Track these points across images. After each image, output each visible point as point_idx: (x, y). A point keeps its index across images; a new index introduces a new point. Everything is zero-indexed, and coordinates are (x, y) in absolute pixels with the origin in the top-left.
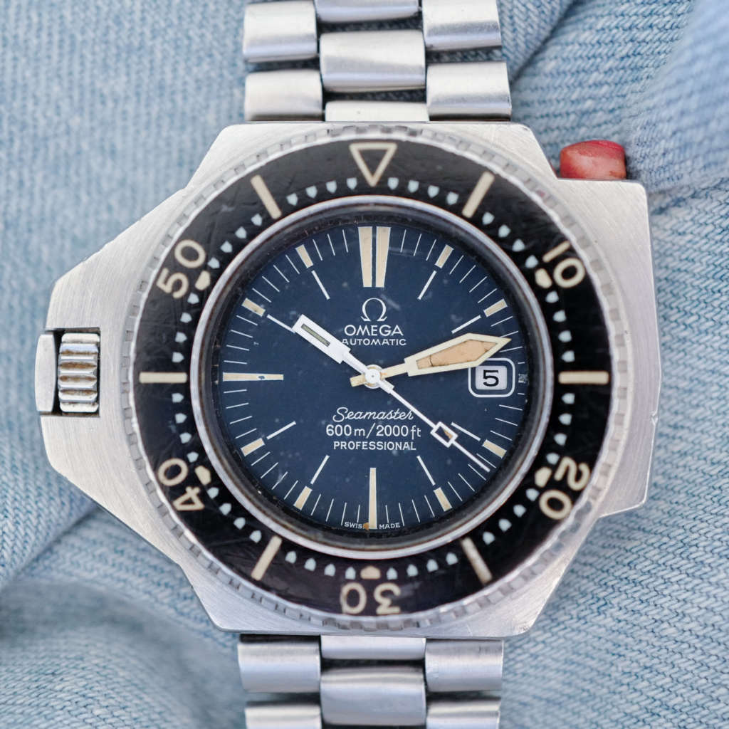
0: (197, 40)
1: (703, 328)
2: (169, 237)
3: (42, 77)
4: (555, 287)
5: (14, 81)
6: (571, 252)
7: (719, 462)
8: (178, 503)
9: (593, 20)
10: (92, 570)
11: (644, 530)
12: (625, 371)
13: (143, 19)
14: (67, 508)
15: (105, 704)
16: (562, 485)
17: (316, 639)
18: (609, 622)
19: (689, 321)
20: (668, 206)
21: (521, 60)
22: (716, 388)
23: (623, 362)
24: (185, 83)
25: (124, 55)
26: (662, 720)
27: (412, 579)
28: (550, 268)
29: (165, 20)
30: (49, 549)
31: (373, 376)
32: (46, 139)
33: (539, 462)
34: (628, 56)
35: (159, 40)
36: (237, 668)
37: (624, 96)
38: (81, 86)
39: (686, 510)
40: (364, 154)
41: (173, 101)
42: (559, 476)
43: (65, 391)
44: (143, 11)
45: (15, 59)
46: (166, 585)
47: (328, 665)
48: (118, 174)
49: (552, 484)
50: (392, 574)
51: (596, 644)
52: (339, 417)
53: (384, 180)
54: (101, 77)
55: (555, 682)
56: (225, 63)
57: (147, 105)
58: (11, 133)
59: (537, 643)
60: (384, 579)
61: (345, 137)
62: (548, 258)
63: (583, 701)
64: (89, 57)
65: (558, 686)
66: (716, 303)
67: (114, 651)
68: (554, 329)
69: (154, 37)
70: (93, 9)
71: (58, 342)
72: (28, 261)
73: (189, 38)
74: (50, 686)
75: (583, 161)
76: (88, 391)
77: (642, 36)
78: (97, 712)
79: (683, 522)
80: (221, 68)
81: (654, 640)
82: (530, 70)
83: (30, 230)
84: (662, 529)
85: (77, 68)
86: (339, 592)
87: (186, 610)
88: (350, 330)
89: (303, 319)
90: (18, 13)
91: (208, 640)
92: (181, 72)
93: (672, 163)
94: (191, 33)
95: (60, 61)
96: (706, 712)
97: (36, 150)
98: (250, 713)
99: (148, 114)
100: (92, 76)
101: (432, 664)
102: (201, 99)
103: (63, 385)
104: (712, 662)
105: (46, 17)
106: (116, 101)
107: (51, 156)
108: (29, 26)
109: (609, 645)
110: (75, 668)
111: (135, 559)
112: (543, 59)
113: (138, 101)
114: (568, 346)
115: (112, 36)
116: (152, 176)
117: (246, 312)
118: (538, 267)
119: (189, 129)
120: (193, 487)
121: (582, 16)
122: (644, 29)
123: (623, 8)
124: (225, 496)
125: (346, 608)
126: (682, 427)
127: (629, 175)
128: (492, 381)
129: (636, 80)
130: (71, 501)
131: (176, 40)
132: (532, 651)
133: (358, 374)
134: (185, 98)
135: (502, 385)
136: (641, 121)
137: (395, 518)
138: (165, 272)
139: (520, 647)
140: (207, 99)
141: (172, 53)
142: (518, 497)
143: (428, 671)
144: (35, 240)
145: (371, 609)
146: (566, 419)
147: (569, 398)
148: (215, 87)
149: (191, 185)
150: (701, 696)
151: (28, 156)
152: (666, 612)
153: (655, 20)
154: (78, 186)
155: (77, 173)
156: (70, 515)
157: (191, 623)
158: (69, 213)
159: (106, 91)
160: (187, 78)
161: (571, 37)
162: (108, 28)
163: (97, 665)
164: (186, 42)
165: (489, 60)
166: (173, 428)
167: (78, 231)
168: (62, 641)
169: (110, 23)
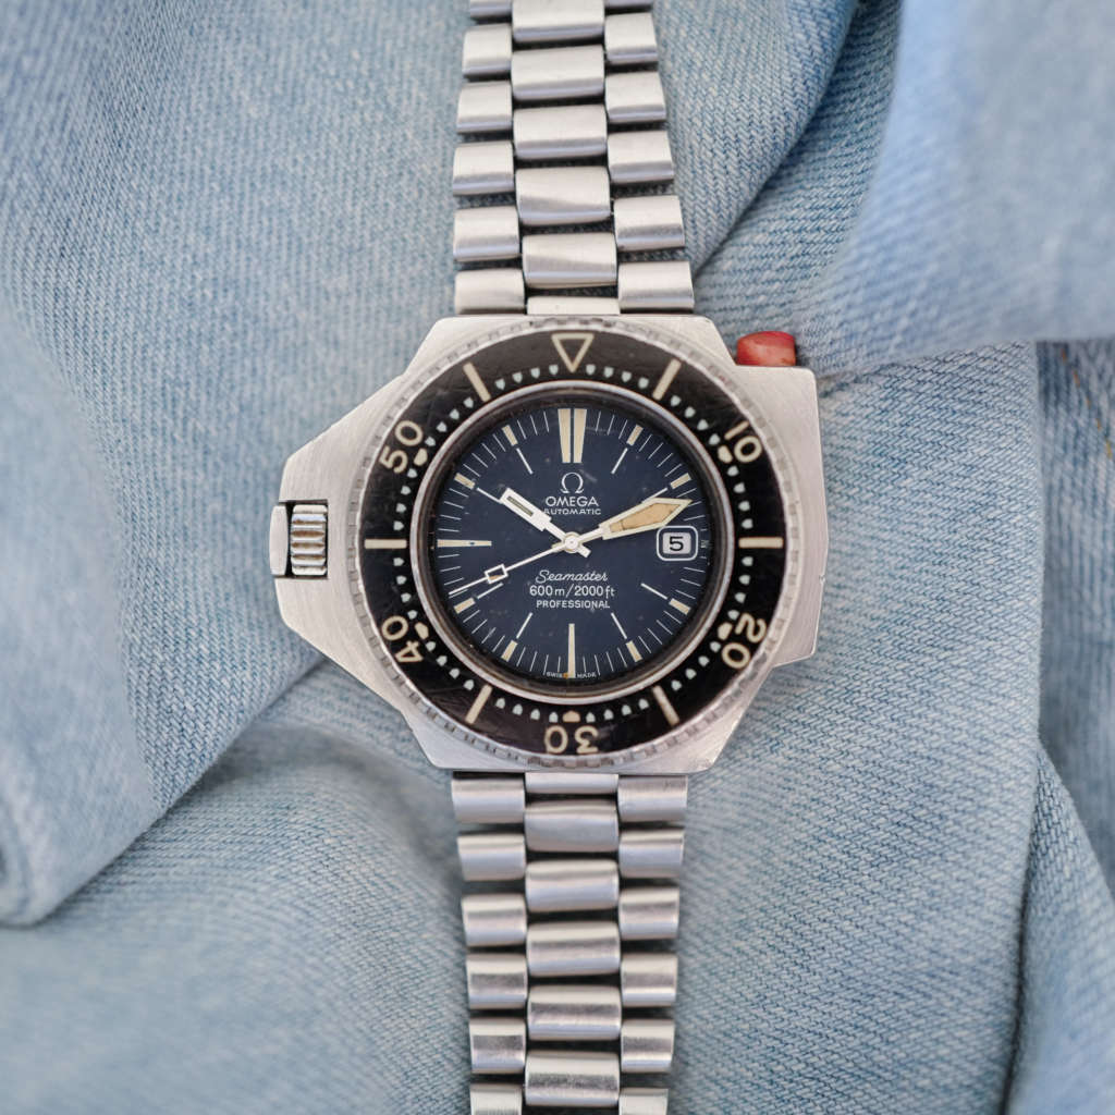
0: (412, 241)
1: (864, 499)
2: (389, 418)
3: (273, 277)
4: (735, 462)
5: (248, 279)
6: (750, 431)
7: (878, 618)
8: (399, 656)
9: (766, 223)
10: (321, 716)
11: (811, 678)
12: (796, 537)
13: (363, 223)
14: (298, 662)
15: (333, 834)
16: (741, 638)
17: (520, 776)
18: (781, 759)
19: (850, 493)
20: (832, 391)
21: (701, 261)
22: (875, 552)
23: (795, 529)
24: (401, 281)
25: (346, 256)
26: (827, 846)
27: (608, 722)
28: (731, 445)
29: (383, 224)
30: (282, 697)
31: (572, 543)
32: (276, 331)
33: (722, 618)
34: (798, 256)
35: (377, 242)
36: (450, 802)
37: (794, 292)
38: (307, 284)
39: (849, 660)
40: (565, 343)
41: (390, 297)
42: (739, 630)
43: (297, 556)
44: (363, 216)
45: (248, 259)
46: (387, 729)
47: (532, 798)
48: (341, 363)
49: (733, 637)
50: (591, 718)
51: (769, 779)
52: (541, 579)
53: (582, 366)
54: (326, 276)
55: (732, 813)
56: (436, 263)
57: (367, 301)
58: (245, 325)
59: (716, 779)
60: (583, 722)
61: (547, 328)
62: (729, 435)
63: (756, 829)
64: (315, 257)
65: (735, 817)
66: (876, 477)
67: (341, 787)
68: (735, 499)
69: (373, 240)
70: (318, 214)
71: (290, 513)
72: (261, 441)
73: (404, 240)
74: (286, 819)
75: (759, 350)
76: (317, 557)
77: (810, 237)
78: (328, 841)
79: (846, 671)
80: (433, 268)
81: (821, 776)
82: (708, 269)
83: (262, 413)
84: (827, 677)
85: (303, 267)
86: (543, 734)
87: (404, 751)
88: (551, 501)
89: (509, 492)
90: (250, 218)
91: (423, 778)
92: (397, 271)
93: (838, 352)
94: (406, 236)
95: (288, 262)
96: (867, 839)
97: (267, 341)
98: (462, 841)
99: (368, 309)
100: (318, 275)
101: (624, 797)
102: (415, 295)
103: (295, 551)
104: (873, 794)
105: (275, 221)
106: (339, 297)
107: (281, 346)
108: (261, 230)
109: (780, 780)
110: (307, 802)
111: (359, 706)
112: (720, 259)
113: (359, 296)
114: (747, 515)
115: (335, 238)
116: (371, 363)
117: (458, 486)
118: (720, 445)
119: (404, 321)
120: (413, 641)
121: (755, 220)
122: (812, 231)
123: (794, 212)
124: (442, 649)
125: (550, 748)
126: (845, 587)
127: (799, 362)
128: (677, 546)
129: (806, 277)
130: (302, 654)
131: (392, 242)
132: (713, 785)
133: (559, 541)
134: (401, 294)
135: (687, 549)
136: (810, 313)
137: (591, 668)
138: (387, 449)
139: (701, 782)
140: (421, 296)
141: (389, 253)
142: (703, 649)
143: (621, 803)
144: (267, 422)
145: (572, 749)
146: (745, 579)
147: (748, 561)
148: (428, 285)
149: (408, 372)
150: (862, 824)
151: (260, 346)
152: (832, 750)
153: (821, 223)
154: (305, 373)
155: (304, 361)
156: (300, 667)
157: (410, 763)
158: (298, 397)
159: (330, 288)
160: (403, 276)
161: (746, 239)
162: (331, 231)
163: (326, 800)
164: (401, 243)
165: (673, 259)
166: (394, 589)
167: (305, 414)
168: (294, 779)
169: (334, 226)
